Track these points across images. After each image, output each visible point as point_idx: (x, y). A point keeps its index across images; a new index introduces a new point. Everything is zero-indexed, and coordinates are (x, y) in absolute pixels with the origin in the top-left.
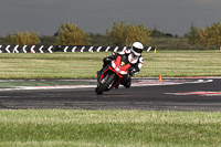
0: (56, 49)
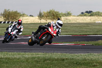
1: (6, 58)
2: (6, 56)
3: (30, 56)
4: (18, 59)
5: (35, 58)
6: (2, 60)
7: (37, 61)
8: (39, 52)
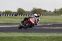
0: (15, 15)
1: (34, 37)
2: (35, 36)
3: (49, 35)
4: (42, 37)
5: (52, 37)
6: (32, 38)
7: (53, 39)
8: (55, 33)
